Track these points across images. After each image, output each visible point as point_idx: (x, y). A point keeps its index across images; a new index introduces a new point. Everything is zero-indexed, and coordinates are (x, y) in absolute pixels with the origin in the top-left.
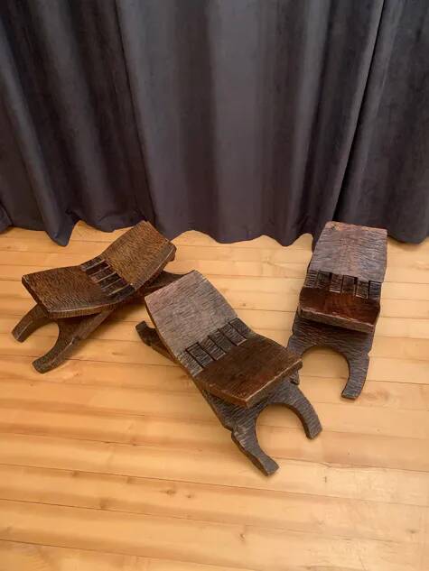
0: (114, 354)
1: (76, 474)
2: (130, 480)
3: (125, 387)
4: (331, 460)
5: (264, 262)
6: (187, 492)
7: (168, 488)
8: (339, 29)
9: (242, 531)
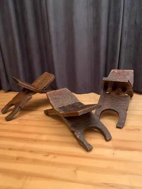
0: (34, 118)
1: (10, 149)
2: (31, 152)
3: (36, 126)
4: (116, 148)
5: (92, 98)
6: (53, 156)
7: (46, 154)
8: (111, 23)
9: (75, 169)
